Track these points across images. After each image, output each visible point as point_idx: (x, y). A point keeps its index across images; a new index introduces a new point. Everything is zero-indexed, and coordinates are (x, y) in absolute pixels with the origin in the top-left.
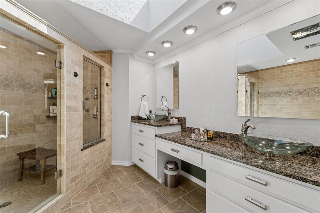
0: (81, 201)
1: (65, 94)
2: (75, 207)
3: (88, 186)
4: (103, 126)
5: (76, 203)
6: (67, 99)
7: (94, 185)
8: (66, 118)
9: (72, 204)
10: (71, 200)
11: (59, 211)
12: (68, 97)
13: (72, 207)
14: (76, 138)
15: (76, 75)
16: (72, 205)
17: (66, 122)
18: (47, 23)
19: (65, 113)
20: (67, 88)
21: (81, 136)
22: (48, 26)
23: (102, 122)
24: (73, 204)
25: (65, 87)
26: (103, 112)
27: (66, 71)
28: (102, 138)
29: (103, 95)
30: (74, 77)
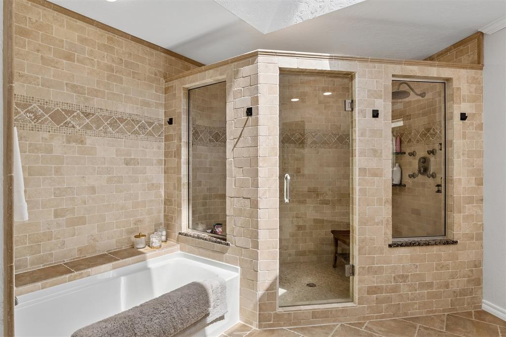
0: (377, 331)
1: (357, 148)
2: (366, 332)
3: (404, 319)
4: (451, 211)
5: (370, 329)
6: (359, 156)
7: (414, 323)
8: (359, 186)
9: (364, 326)
10: (368, 321)
11: (347, 324)
12: (361, 154)
13: (363, 330)
14: (376, 221)
15: (376, 114)
16: (363, 328)
17: (359, 192)
18: (329, 55)
19: (357, 178)
20: (359, 139)
21: (387, 220)
22: (331, 58)
23: (449, 202)
24: (366, 326)
25: (357, 138)
26: (452, 180)
27: (358, 113)
28: (449, 237)
29: (451, 142)
30: (374, 118)
